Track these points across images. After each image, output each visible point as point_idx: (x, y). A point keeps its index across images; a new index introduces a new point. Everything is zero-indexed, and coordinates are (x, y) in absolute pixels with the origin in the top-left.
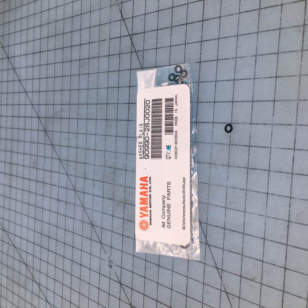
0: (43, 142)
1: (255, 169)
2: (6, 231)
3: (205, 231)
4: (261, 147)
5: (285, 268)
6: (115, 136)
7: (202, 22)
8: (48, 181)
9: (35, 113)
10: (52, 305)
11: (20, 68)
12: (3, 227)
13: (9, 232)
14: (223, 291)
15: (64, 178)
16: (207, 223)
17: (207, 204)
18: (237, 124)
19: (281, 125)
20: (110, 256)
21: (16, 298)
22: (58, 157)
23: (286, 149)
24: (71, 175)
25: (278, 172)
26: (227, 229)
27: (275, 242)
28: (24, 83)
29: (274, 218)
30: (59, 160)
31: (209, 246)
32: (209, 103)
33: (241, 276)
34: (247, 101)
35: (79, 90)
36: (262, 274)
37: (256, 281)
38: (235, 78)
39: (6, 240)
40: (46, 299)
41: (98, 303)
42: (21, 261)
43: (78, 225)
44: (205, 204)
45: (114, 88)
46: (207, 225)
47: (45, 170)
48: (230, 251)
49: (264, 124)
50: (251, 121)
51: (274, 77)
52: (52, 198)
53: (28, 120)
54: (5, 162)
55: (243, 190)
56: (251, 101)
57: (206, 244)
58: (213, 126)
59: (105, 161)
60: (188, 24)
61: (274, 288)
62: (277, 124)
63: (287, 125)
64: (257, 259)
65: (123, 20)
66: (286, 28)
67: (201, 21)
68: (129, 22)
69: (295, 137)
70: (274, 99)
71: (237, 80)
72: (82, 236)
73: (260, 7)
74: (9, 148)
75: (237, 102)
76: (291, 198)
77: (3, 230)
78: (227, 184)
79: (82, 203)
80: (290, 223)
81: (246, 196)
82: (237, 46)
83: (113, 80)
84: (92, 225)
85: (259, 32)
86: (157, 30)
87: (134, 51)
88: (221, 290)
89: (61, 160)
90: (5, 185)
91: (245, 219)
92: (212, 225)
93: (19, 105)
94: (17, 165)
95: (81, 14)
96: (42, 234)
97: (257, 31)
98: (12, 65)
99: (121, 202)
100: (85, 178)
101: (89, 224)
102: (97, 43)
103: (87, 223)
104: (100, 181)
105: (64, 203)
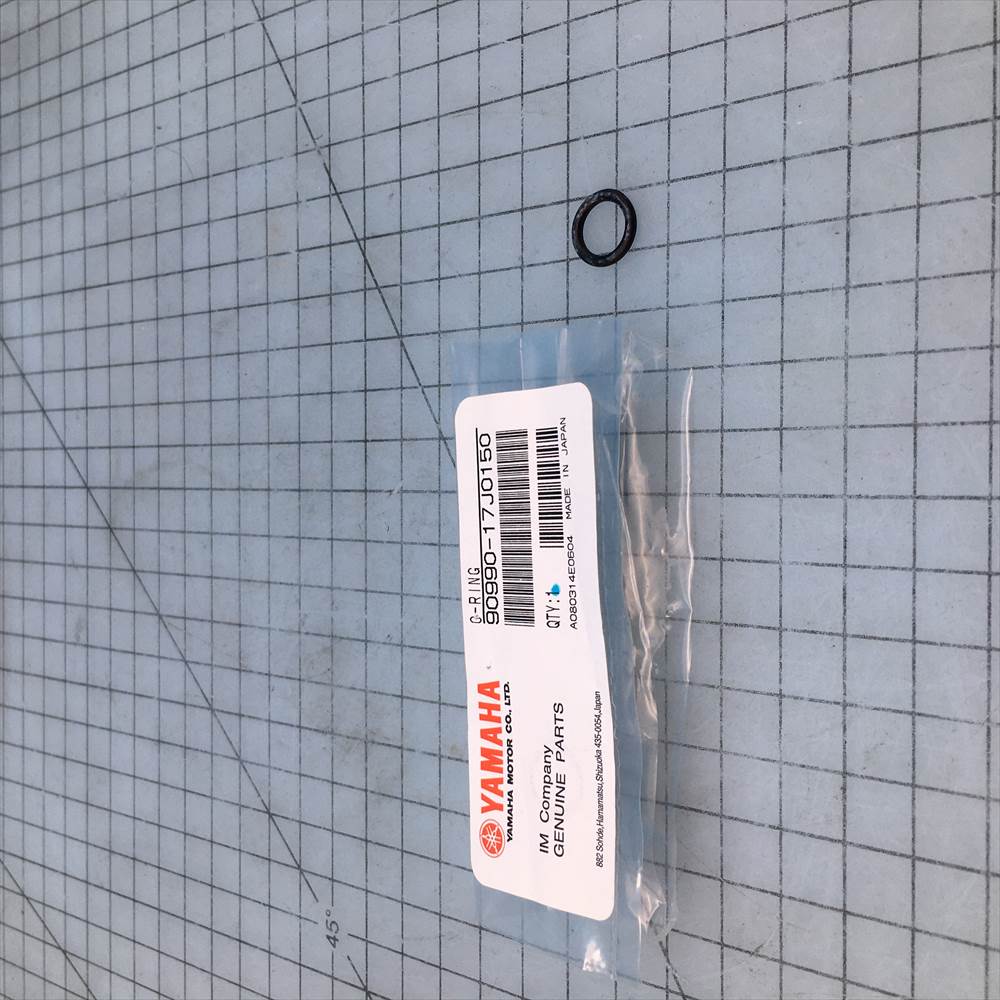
0: (103, 561)
1: (742, 626)
4: (754, 561)
5: (845, 913)
6: (329, 539)
7: (565, 204)
8: (123, 682)
9: (76, 474)
11: (22, 337)
14: (673, 992)
15: (174, 672)
19: (805, 496)
20: (330, 907)
22: (155, 607)
23: (823, 565)
24: (197, 663)
25: (805, 631)
26: (675, 806)
27: (811, 836)
28: (35, 381)
29: (803, 766)
30: (156, 618)
33: (722, 945)
34: (707, 431)
35: (211, 401)
36: (781, 933)
37: (765, 954)
38: (667, 364)
42: (49, 941)
43: (227, 816)
45: (318, 394)
47: (114, 650)
48: (685, 871)
49: (758, 495)
50: (722, 488)
51: (775, 363)
52: (140, 737)
53: (55, 498)
55: (713, 687)
56: (717, 431)
59: (302, 617)
60: (526, 209)
61: (817, 973)
62: (794, 496)
63: (820, 497)
64: (763, 891)
65: (336, 197)
66: (799, 225)
67: (562, 202)
68: (353, 202)
69: (845, 531)
70: (781, 425)
71: (675, 370)
72: (240, 850)
73: (725, 165)
75: (679, 432)
76: (845, 705)
78: (667, 672)
79: (235, 750)
80: (848, 778)
81: (721, 705)
82: (668, 275)
83: (315, 371)
84: (271, 815)
85: (728, 236)
86: (439, 225)
87: (373, 287)
88: (667, 990)
89: (164, 618)
91: (723, 773)
93: (23, 449)
94: (23, 636)
95: (208, 177)
96: (111, 851)
97: (721, 233)
99: (355, 738)
100: (240, 670)
101: (259, 811)
102: (262, 263)
103: (254, 809)
104: (287, 678)
105: (179, 751)
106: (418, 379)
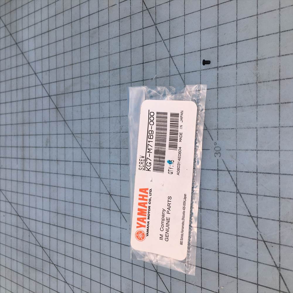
0: (55, 119)
1: (288, 103)
2: (20, 216)
3: (235, 180)
8: (62, 157)
9: (46, 92)
10: (72, 285)
11: (29, 51)
12: (17, 212)
13: (23, 217)
14: (260, 240)
15: (78, 152)
16: (236, 170)
17: (235, 150)
18: (263, 59)
21: (33, 284)
22: (71, 132)
24: (86, 148)
26: (260, 173)
28: (33, 65)
30: (72, 135)
31: (240, 195)
32: (230, 45)
33: (280, 221)
34: (274, 34)
35: (90, 60)
38: (257, 13)
39: (21, 225)
40: (65, 279)
41: (121, 276)
42: (38, 244)
44: (233, 151)
45: (126, 50)
46: (237, 173)
47: (58, 147)
48: (264, 196)
50: (280, 53)
52: (67, 175)
53: (39, 101)
54: (17, 147)
55: (276, 127)
56: (278, 33)
57: (237, 193)
58: (237, 67)
59: (121, 127)
71: (261, 14)
72: (100, 208)
74: (20, 133)
75: (262, 36)
77: (17, 216)
78: (257, 125)
79: (98, 175)
81: (279, 133)
83: (125, 43)
84: (111, 195)
87: (145, 10)
88: (258, 240)
89: (75, 135)
90: (17, 170)
91: (280, 158)
92: (243, 172)
93: (29, 87)
94: (29, 147)
96: (57, 213)
98: (20, 49)
100: (100, 148)
101: (107, 194)
102: (107, 10)
103: (105, 194)
104: (116, 148)
105: (80, 177)
106: (162, 38)
